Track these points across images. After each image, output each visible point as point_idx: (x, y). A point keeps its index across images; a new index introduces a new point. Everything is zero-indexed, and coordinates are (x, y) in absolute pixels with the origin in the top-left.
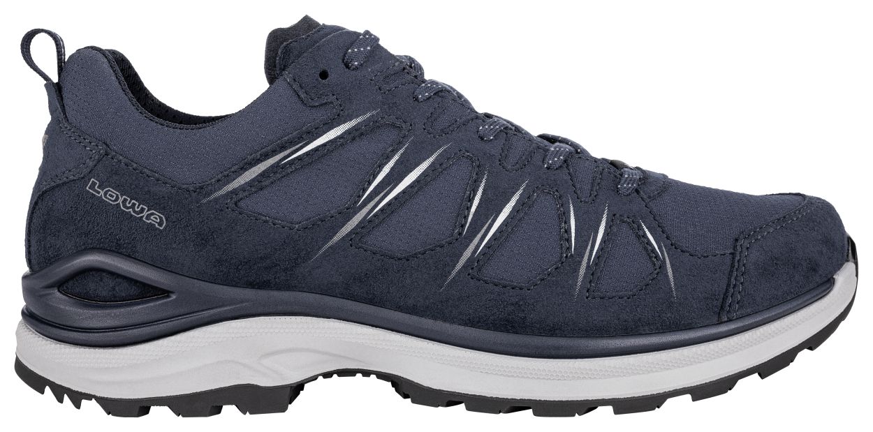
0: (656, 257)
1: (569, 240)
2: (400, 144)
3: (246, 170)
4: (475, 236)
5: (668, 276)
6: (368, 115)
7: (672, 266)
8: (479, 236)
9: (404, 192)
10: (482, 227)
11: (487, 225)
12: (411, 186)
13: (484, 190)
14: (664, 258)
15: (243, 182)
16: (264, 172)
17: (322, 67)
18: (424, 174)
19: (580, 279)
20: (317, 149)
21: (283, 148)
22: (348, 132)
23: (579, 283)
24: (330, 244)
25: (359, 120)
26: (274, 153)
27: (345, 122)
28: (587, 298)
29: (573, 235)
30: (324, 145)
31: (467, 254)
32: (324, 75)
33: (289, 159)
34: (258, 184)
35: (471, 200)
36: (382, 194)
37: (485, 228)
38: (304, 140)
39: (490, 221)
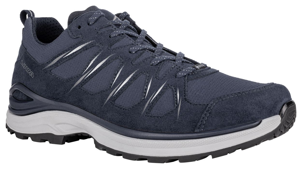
0: (176, 103)
1: (145, 93)
2: (98, 53)
3: (54, 59)
4: (115, 88)
5: (178, 111)
6: (90, 42)
7: (181, 107)
8: (116, 88)
9: (96, 70)
10: (118, 85)
11: (119, 85)
12: (98, 69)
13: (121, 72)
14: (179, 104)
15: (53, 64)
16: (58, 60)
17: (79, 24)
18: (103, 64)
19: (145, 108)
20: (73, 53)
21: (64, 53)
22: (83, 48)
23: (144, 110)
24: (73, 87)
25: (87, 43)
26: (61, 54)
27: (82, 44)
28: (146, 116)
29: (148, 91)
30: (76, 52)
31: (111, 95)
32: (79, 27)
33: (65, 56)
34: (56, 65)
35: (116, 75)
36: (90, 71)
37: (118, 86)
38: (70, 50)
39: (121, 83)
